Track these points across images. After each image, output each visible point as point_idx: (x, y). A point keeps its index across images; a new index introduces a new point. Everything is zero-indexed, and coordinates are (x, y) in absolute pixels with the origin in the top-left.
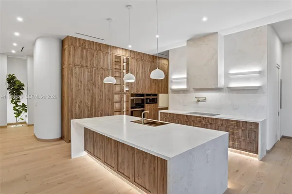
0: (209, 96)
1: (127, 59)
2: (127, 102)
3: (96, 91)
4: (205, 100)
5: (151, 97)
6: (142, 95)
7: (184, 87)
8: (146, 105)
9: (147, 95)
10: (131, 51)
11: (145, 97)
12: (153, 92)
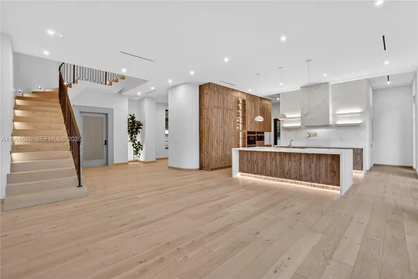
0: (319, 132)
1: (244, 101)
2: (244, 139)
3: (227, 128)
4: (315, 135)
5: (259, 135)
6: (254, 133)
7: (299, 124)
8: (257, 142)
9: (258, 133)
10: (247, 94)
11: (256, 135)
12: (261, 131)
